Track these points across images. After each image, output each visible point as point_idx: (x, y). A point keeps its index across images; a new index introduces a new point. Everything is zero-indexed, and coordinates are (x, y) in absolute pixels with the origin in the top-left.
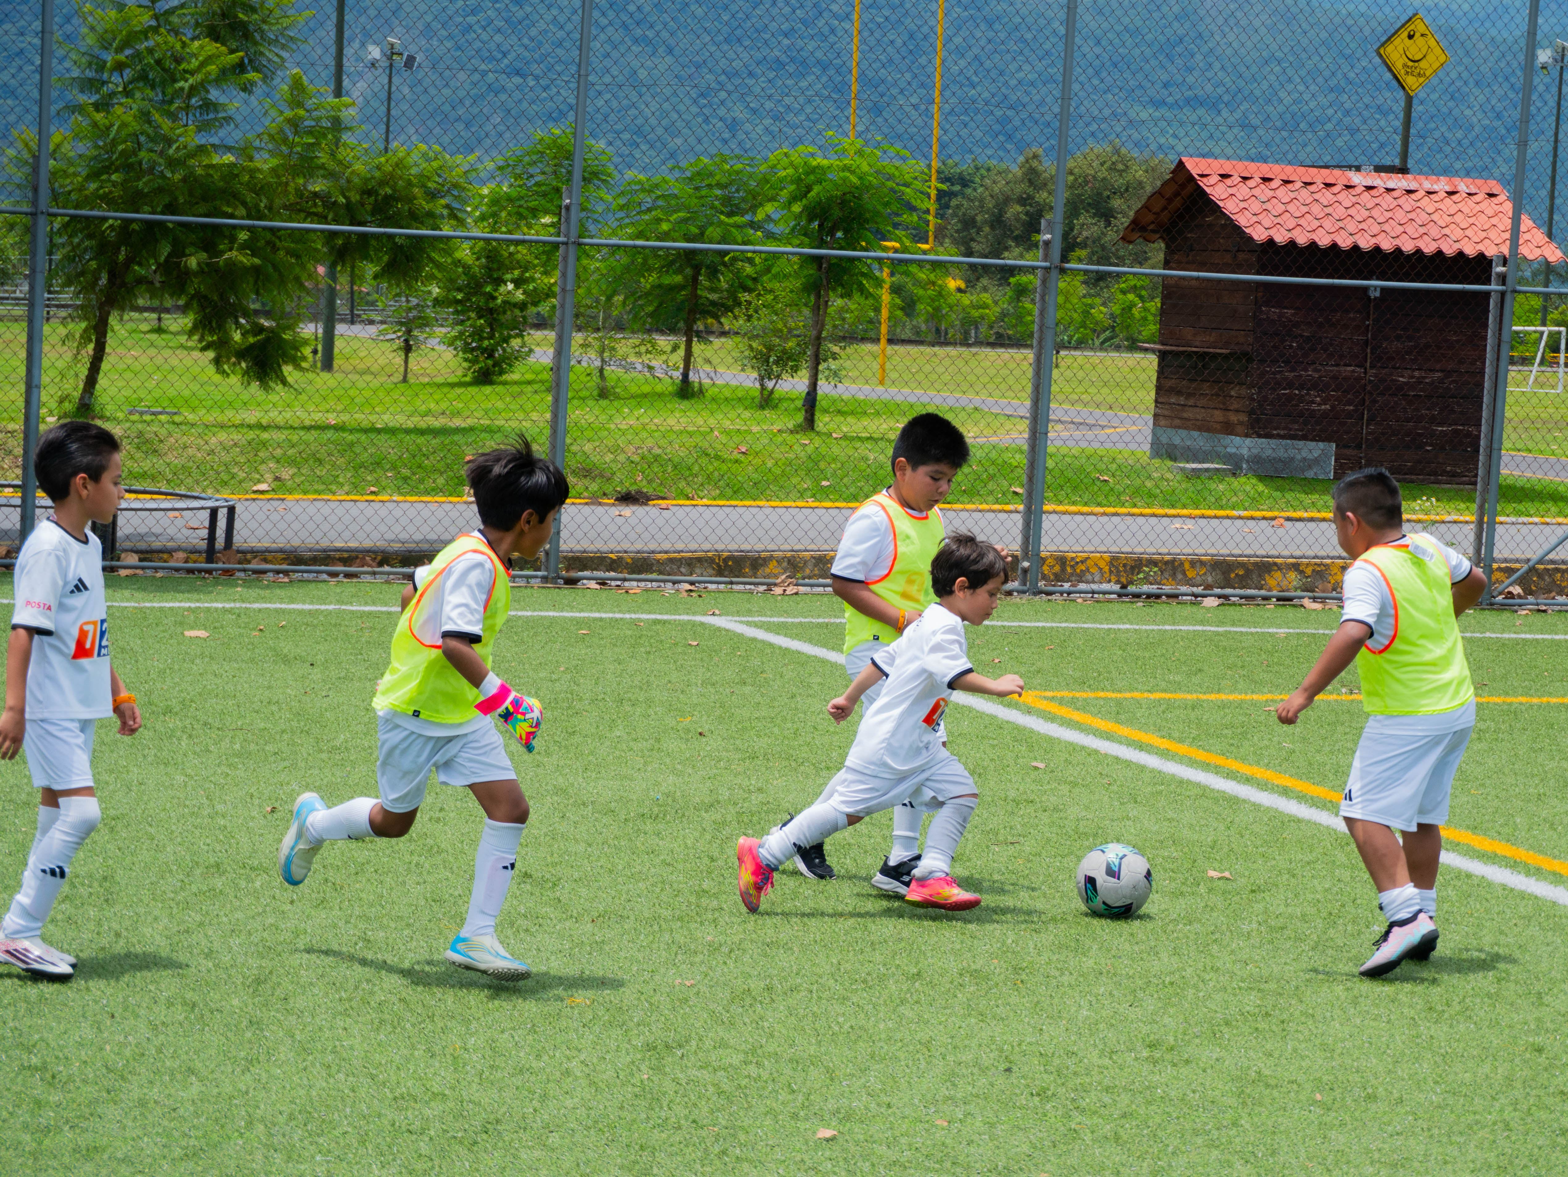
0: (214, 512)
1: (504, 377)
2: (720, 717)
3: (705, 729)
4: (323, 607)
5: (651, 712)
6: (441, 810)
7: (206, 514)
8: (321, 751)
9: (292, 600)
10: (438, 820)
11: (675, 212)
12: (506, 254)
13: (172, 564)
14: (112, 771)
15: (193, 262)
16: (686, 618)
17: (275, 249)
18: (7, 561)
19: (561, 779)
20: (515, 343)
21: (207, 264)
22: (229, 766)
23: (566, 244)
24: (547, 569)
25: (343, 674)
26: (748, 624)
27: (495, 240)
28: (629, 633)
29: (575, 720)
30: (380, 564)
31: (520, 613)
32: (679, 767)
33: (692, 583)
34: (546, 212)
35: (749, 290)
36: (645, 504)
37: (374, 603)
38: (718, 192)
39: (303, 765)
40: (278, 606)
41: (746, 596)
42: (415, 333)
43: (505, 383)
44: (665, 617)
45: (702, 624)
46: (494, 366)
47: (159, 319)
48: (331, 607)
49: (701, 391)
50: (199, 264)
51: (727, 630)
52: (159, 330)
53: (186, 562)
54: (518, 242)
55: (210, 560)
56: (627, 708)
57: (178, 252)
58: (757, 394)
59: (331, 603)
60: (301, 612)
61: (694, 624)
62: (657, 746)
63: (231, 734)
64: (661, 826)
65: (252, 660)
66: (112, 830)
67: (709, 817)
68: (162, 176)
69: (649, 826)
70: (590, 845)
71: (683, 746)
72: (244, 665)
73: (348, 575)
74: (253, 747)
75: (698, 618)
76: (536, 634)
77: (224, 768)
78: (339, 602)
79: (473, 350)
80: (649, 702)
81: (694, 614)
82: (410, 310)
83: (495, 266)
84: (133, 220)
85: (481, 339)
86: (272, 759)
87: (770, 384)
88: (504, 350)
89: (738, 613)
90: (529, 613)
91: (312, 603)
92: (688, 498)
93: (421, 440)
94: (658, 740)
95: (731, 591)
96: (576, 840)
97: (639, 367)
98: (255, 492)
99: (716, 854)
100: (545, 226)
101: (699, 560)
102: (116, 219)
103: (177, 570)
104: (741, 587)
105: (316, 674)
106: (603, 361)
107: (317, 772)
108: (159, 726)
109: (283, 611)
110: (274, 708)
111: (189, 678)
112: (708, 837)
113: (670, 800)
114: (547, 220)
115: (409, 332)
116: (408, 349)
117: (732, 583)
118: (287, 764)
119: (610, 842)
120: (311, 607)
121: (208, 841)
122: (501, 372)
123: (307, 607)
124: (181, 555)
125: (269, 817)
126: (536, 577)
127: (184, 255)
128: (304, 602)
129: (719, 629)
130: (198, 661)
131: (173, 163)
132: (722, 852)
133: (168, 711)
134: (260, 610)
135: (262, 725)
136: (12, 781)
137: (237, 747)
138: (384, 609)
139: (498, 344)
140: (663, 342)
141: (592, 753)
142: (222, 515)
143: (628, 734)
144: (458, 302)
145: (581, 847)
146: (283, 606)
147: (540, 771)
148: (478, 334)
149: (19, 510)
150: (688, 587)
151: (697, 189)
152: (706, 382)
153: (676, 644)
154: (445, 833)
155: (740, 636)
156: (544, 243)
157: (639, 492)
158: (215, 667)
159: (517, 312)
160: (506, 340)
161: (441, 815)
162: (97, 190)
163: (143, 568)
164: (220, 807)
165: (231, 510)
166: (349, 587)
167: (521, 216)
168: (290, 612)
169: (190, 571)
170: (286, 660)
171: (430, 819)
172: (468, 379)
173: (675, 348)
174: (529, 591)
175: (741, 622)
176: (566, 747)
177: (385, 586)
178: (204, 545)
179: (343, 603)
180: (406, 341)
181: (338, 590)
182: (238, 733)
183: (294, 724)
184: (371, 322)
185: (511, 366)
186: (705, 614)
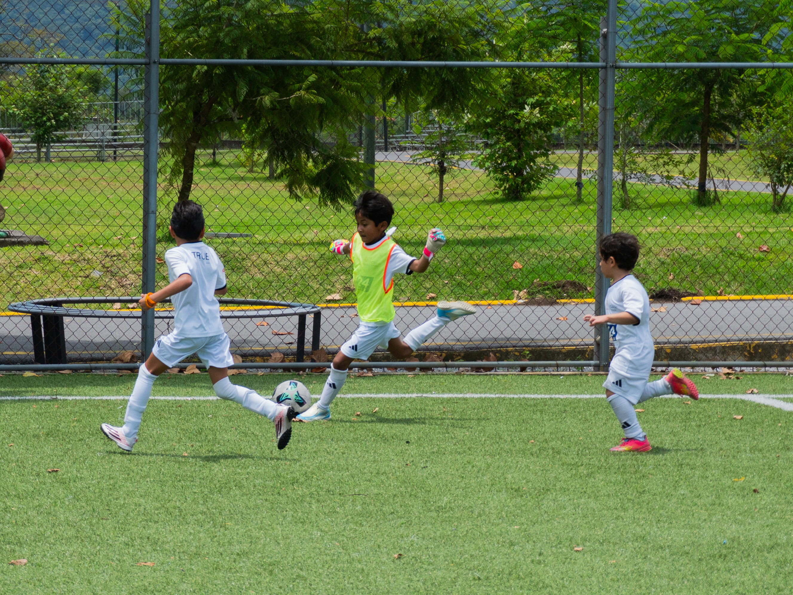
0: (302, 317)
1: (535, 193)
2: (770, 477)
3: (758, 487)
4: (407, 396)
5: (708, 473)
6: (540, 554)
7: (296, 319)
8: (430, 510)
9: (379, 391)
10: (539, 563)
11: (689, 35)
12: (528, 80)
13: (271, 363)
14: (261, 529)
15: (267, 100)
16: (728, 396)
17: (338, 85)
18: (132, 365)
19: (638, 529)
20: (540, 160)
21: (279, 102)
22: (356, 523)
23: (605, 68)
24: (599, 358)
25: (435, 450)
26: (785, 400)
27: (519, 67)
28: (680, 410)
29: (644, 482)
30: (446, 359)
31: (580, 396)
32: (740, 517)
33: (730, 367)
34: (565, 40)
35: (760, 103)
36: (678, 300)
37: (450, 392)
38: (727, 15)
39: (417, 521)
40: (368, 395)
41: (779, 378)
42: (449, 155)
43: (534, 199)
44: (710, 396)
45: (743, 401)
46: (523, 183)
47: (214, 154)
48: (414, 395)
49: (716, 198)
50: (271, 102)
51: (767, 406)
52: (215, 164)
53: (283, 361)
54: (539, 69)
55: (300, 359)
56: (687, 471)
57: (254, 92)
58: (771, 199)
59: (412, 392)
60: (388, 400)
61: (735, 402)
62: (717, 502)
63: (351, 498)
64: (731, 564)
65: (356, 440)
66: (271, 573)
67: (772, 557)
68: (239, 26)
69: (720, 565)
70: (672, 579)
71: (741, 501)
72: (350, 444)
73: (424, 369)
74: (371, 508)
75: (739, 397)
76: (596, 413)
77: (352, 526)
78: (419, 391)
79: (503, 169)
80: (706, 466)
81: (735, 393)
82: (442, 135)
83: (520, 91)
84: (215, 65)
85: (510, 160)
86: (391, 517)
87: (781, 190)
88: (531, 168)
89: (774, 391)
90: (588, 396)
91: (396, 392)
92: (717, 294)
93: (471, 249)
94: (718, 497)
95: (766, 374)
96: (660, 577)
97: (658, 179)
98: (329, 301)
99: (782, 585)
100: (564, 51)
101: (733, 348)
102: (202, 64)
103: (275, 368)
104: (773, 369)
105: (412, 450)
106: (624, 174)
107: (430, 527)
108: (289, 492)
109: (374, 400)
110: (383, 477)
111: (306, 456)
112: (773, 572)
113: (735, 544)
114: (567, 46)
115: (443, 155)
116: (442, 171)
117: (765, 366)
118: (403, 520)
119: (689, 577)
120: (396, 396)
121: (351, 581)
122: (530, 190)
123: (393, 396)
124: (279, 356)
125: (397, 562)
126: (589, 365)
127: (258, 94)
128: (390, 393)
129: (759, 405)
130: (310, 441)
131: (248, 15)
132: (786, 584)
133: (295, 481)
134: (353, 400)
135: (376, 491)
136: (181, 537)
137: (359, 508)
138: (461, 396)
139: (525, 163)
140: (681, 154)
141: (662, 508)
142: (310, 319)
143: (692, 492)
144: (487, 125)
145: (665, 582)
146: (373, 396)
147: (620, 523)
148: (506, 154)
149: (140, 320)
150: (726, 370)
151: (707, 12)
152: (721, 189)
153: (722, 418)
154: (547, 572)
155: (779, 411)
156: (566, 68)
157: (671, 290)
158: (326, 446)
159: (540, 132)
160: (532, 159)
161: (541, 558)
162: (183, 40)
163: (245, 368)
164: (354, 555)
165: (317, 316)
166: (425, 380)
167: (543, 45)
168: (380, 400)
169: (287, 369)
170: (385, 439)
171: (532, 561)
172: (499, 196)
173: (690, 160)
174: (584, 378)
175: (778, 399)
176: (638, 503)
177: (456, 378)
178: (294, 347)
179: (423, 392)
180: (441, 164)
181: (417, 381)
182: (358, 497)
183: (403, 489)
184: (403, 149)
185: (538, 183)
186: (745, 393)
